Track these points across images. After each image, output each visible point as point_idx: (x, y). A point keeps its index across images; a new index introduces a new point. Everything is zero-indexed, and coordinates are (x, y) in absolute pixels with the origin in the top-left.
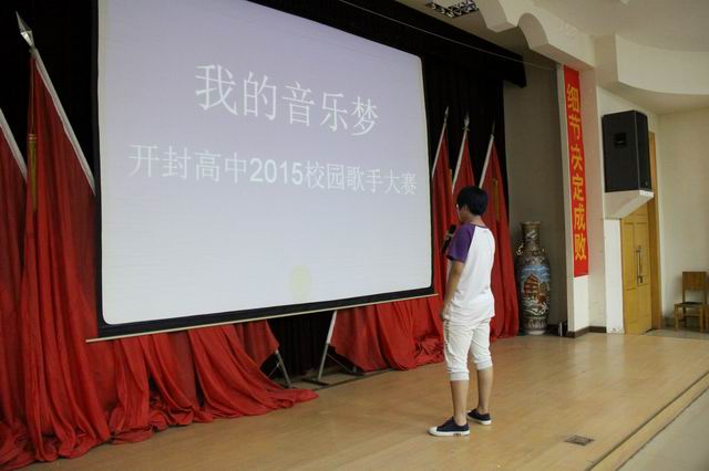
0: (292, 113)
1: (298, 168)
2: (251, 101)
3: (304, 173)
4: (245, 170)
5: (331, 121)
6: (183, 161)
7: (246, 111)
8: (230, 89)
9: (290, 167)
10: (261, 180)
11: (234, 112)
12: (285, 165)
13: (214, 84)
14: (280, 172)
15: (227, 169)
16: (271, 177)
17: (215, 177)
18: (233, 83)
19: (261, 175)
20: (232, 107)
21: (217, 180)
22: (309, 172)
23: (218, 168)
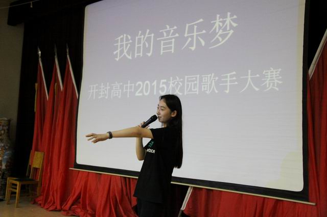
0: (162, 47)
1: (163, 83)
2: (139, 48)
3: (168, 86)
4: (133, 90)
5: (191, 44)
6: (106, 90)
7: (136, 55)
8: (129, 45)
9: (158, 84)
10: (141, 94)
11: (130, 57)
12: (155, 83)
13: (122, 46)
14: (152, 87)
15: (124, 91)
16: (147, 91)
17: (119, 95)
18: (131, 41)
19: (142, 91)
20: (129, 55)
21: (120, 97)
22: (171, 85)
23: (120, 90)
